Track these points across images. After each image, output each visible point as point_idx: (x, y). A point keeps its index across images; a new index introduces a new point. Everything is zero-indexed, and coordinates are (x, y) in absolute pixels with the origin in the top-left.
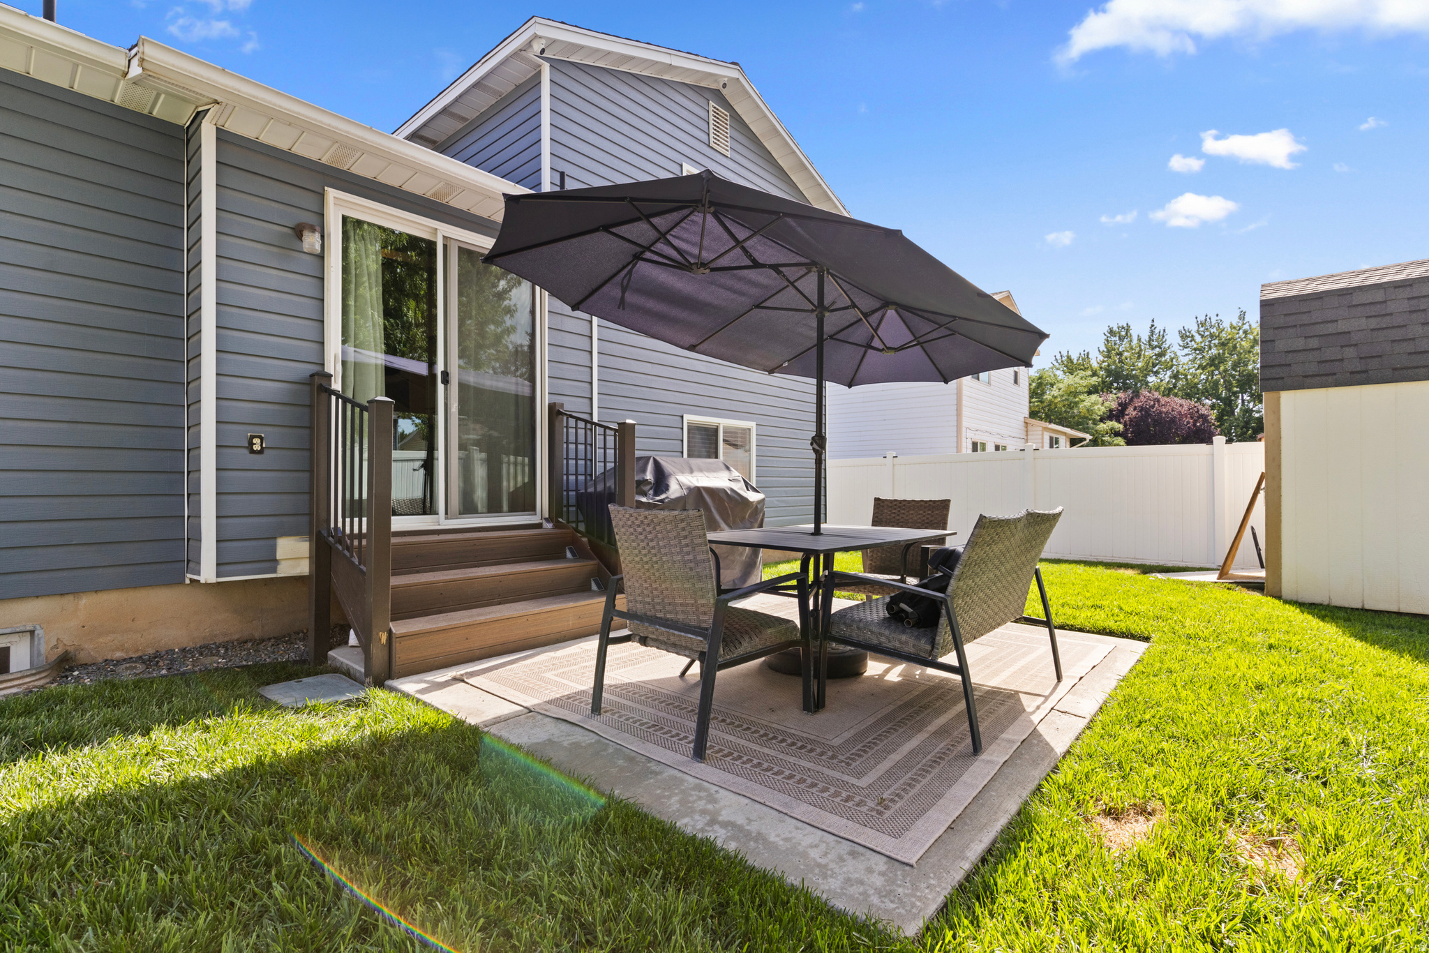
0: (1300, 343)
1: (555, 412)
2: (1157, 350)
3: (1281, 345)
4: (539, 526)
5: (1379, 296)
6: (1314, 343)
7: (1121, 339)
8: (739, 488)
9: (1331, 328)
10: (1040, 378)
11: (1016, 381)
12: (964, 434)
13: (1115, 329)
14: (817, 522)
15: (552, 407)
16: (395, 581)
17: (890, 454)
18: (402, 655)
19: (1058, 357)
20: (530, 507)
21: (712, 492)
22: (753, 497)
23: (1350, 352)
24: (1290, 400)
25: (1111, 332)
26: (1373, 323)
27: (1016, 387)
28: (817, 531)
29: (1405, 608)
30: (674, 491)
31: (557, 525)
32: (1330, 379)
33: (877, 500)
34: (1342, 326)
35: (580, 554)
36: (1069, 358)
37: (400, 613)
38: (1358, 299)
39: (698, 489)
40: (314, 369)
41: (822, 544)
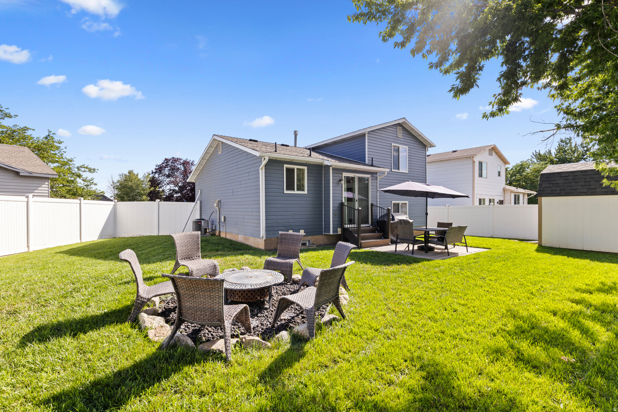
0: (547, 185)
1: (372, 205)
2: (585, 149)
3: (543, 186)
4: (369, 227)
5: (567, 175)
6: (551, 185)
7: (567, 144)
8: (408, 219)
9: (555, 182)
10: (522, 165)
11: (499, 175)
12: (475, 196)
13: (564, 139)
14: (426, 226)
15: (372, 204)
16: (362, 235)
17: (447, 205)
18: (362, 245)
19: (534, 153)
20: (368, 223)
21: (403, 220)
22: (411, 221)
23: (558, 188)
24: (544, 199)
25: (562, 141)
26: (565, 181)
27: (499, 177)
28: (426, 228)
29: (568, 248)
30: (396, 220)
31: (373, 226)
32: (553, 195)
33: (438, 223)
34: (558, 182)
35: (379, 232)
36: (539, 154)
37: (362, 240)
38: (563, 175)
39: (400, 220)
40: (341, 201)
41: (427, 230)
